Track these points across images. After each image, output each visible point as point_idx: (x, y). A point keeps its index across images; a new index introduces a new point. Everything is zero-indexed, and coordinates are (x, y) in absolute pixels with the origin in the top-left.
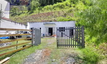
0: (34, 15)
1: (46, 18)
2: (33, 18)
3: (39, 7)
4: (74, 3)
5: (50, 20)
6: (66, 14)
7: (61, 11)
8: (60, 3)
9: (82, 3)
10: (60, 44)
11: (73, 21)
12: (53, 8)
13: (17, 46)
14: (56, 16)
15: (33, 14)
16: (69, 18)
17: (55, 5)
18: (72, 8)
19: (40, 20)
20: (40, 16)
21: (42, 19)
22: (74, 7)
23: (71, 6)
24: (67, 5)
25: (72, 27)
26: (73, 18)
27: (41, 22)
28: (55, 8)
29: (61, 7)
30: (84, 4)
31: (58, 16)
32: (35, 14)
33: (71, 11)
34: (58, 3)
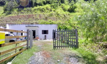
0: (13, 17)
1: (26, 21)
2: (11, 20)
3: (17, 9)
4: (54, 8)
5: (31, 22)
6: (47, 17)
7: (42, 14)
8: (40, 6)
9: (61, 8)
10: (56, 46)
11: (54, 24)
12: (34, 11)
13: (16, 50)
14: (37, 19)
15: (10, 15)
16: (50, 22)
17: (35, 8)
18: (53, 12)
19: (19, 22)
20: (20, 18)
21: (22, 21)
22: (54, 11)
23: (51, 11)
24: (47, 9)
25: (54, 30)
26: (54, 22)
27: (21, 24)
28: (35, 11)
29: (42, 11)
30: (63, 9)
31: (39, 19)
32: (13, 15)
33: (51, 15)
34: (38, 6)
